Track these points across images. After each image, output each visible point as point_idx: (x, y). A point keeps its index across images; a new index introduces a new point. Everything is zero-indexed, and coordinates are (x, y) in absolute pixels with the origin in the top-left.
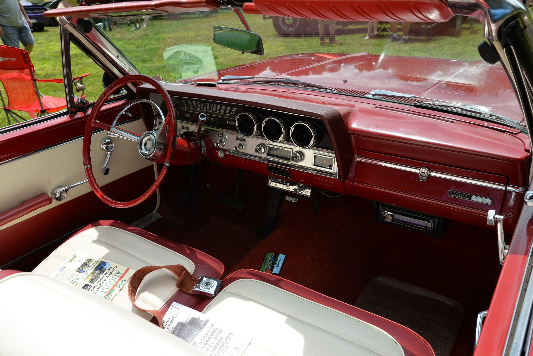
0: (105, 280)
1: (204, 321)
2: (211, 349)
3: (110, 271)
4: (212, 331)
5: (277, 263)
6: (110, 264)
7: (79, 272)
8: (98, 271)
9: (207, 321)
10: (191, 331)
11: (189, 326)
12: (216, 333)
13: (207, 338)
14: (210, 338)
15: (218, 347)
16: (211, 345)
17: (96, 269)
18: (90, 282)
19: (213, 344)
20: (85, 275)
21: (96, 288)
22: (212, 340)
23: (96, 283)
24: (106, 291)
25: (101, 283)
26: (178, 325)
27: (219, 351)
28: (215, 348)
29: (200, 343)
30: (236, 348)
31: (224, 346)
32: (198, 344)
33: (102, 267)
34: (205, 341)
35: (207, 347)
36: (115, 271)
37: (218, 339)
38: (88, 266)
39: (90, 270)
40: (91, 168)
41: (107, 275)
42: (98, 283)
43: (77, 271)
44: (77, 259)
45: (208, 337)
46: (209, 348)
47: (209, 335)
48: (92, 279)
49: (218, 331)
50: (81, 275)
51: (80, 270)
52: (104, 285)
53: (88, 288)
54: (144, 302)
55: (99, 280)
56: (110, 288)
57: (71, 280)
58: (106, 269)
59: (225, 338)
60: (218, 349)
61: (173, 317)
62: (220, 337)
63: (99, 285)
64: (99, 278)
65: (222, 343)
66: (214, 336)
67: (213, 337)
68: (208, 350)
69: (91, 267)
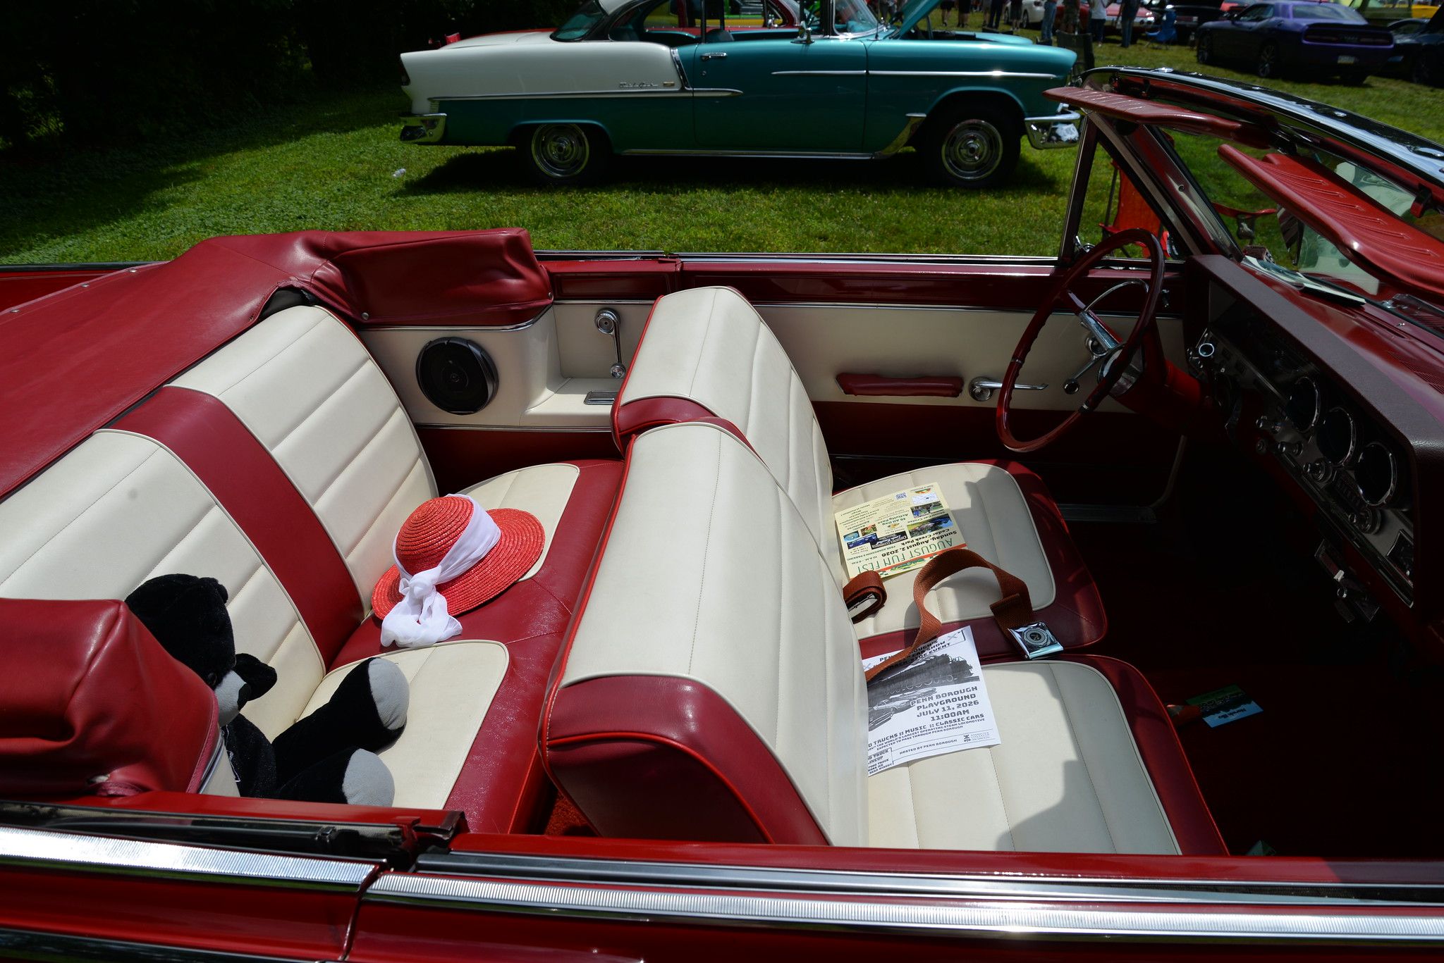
0: (927, 542)
1: (973, 676)
2: (941, 713)
3: (942, 534)
4: (966, 694)
5: (1231, 711)
6: (952, 525)
7: (913, 512)
8: (930, 524)
9: (977, 679)
10: (945, 674)
11: (949, 667)
12: (967, 701)
13: (951, 697)
14: (954, 700)
15: (951, 718)
16: (946, 709)
17: (931, 521)
18: (910, 533)
19: (949, 709)
20: (914, 519)
21: (911, 544)
22: (953, 705)
23: (914, 538)
24: (916, 556)
25: (920, 541)
26: (942, 656)
27: (946, 722)
28: (947, 716)
29: (938, 697)
30: (967, 737)
31: (957, 723)
32: (934, 696)
33: (940, 523)
34: (944, 699)
35: (940, 707)
36: (948, 538)
37: (961, 709)
38: (929, 511)
39: (925, 517)
40: (1020, 366)
41: (936, 536)
42: (917, 540)
43: (912, 509)
44: (927, 494)
45: (954, 696)
46: (941, 710)
47: (956, 696)
48: (916, 531)
49: (972, 700)
50: (911, 517)
51: (916, 511)
52: (921, 546)
53: (903, 538)
54: (939, 600)
55: (921, 536)
56: (922, 555)
57: (895, 516)
58: (941, 528)
59: (970, 715)
60: (948, 719)
61: (948, 644)
62: (965, 709)
63: (915, 542)
64: (924, 533)
65: (960, 717)
66: (961, 702)
67: (958, 702)
68: (937, 712)
69: (930, 515)
